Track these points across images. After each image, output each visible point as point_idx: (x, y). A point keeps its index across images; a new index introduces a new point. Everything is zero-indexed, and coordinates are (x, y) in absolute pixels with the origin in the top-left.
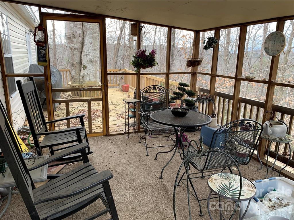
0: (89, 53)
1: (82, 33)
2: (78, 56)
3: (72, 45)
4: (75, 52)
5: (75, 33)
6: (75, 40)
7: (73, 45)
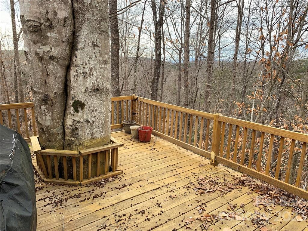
0: (91, 69)
1: (71, 16)
2: (60, 77)
3: (43, 49)
4: (51, 67)
5: (53, 16)
6: (52, 35)
7: (46, 48)
